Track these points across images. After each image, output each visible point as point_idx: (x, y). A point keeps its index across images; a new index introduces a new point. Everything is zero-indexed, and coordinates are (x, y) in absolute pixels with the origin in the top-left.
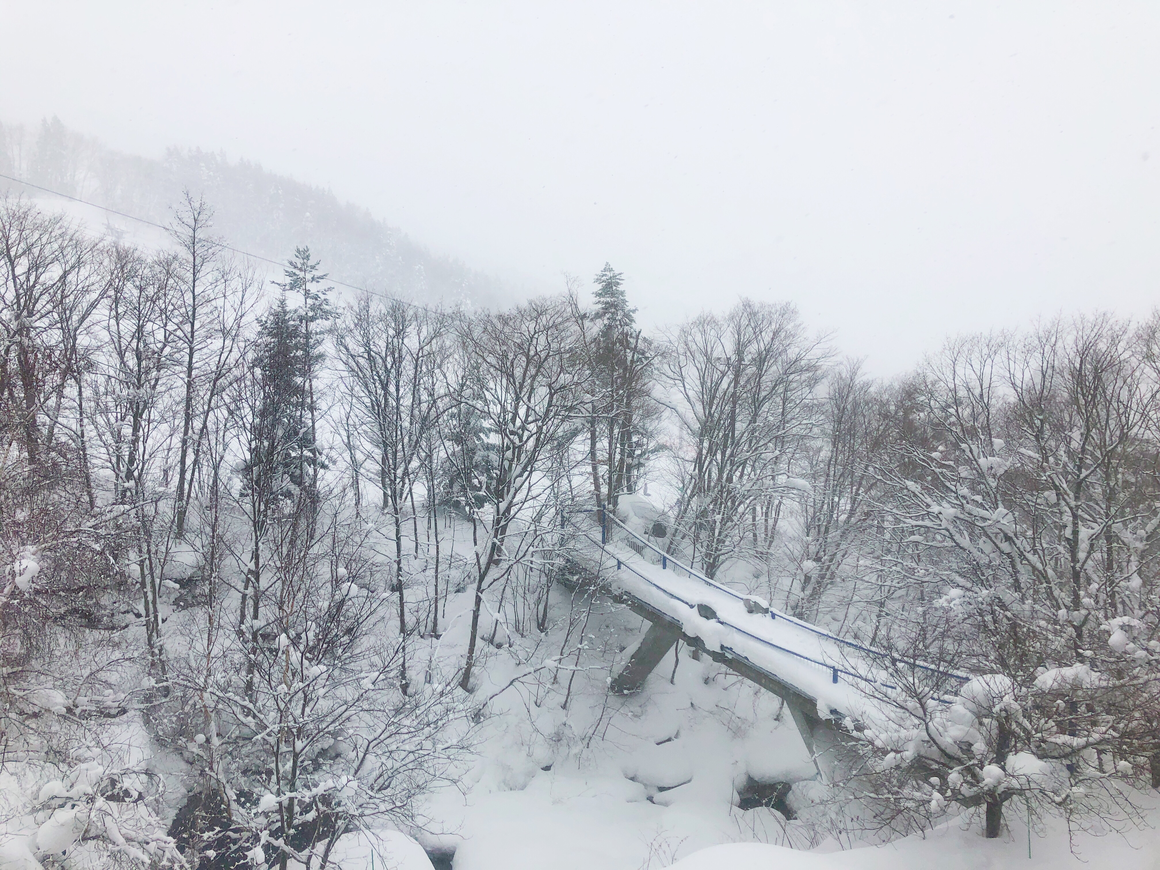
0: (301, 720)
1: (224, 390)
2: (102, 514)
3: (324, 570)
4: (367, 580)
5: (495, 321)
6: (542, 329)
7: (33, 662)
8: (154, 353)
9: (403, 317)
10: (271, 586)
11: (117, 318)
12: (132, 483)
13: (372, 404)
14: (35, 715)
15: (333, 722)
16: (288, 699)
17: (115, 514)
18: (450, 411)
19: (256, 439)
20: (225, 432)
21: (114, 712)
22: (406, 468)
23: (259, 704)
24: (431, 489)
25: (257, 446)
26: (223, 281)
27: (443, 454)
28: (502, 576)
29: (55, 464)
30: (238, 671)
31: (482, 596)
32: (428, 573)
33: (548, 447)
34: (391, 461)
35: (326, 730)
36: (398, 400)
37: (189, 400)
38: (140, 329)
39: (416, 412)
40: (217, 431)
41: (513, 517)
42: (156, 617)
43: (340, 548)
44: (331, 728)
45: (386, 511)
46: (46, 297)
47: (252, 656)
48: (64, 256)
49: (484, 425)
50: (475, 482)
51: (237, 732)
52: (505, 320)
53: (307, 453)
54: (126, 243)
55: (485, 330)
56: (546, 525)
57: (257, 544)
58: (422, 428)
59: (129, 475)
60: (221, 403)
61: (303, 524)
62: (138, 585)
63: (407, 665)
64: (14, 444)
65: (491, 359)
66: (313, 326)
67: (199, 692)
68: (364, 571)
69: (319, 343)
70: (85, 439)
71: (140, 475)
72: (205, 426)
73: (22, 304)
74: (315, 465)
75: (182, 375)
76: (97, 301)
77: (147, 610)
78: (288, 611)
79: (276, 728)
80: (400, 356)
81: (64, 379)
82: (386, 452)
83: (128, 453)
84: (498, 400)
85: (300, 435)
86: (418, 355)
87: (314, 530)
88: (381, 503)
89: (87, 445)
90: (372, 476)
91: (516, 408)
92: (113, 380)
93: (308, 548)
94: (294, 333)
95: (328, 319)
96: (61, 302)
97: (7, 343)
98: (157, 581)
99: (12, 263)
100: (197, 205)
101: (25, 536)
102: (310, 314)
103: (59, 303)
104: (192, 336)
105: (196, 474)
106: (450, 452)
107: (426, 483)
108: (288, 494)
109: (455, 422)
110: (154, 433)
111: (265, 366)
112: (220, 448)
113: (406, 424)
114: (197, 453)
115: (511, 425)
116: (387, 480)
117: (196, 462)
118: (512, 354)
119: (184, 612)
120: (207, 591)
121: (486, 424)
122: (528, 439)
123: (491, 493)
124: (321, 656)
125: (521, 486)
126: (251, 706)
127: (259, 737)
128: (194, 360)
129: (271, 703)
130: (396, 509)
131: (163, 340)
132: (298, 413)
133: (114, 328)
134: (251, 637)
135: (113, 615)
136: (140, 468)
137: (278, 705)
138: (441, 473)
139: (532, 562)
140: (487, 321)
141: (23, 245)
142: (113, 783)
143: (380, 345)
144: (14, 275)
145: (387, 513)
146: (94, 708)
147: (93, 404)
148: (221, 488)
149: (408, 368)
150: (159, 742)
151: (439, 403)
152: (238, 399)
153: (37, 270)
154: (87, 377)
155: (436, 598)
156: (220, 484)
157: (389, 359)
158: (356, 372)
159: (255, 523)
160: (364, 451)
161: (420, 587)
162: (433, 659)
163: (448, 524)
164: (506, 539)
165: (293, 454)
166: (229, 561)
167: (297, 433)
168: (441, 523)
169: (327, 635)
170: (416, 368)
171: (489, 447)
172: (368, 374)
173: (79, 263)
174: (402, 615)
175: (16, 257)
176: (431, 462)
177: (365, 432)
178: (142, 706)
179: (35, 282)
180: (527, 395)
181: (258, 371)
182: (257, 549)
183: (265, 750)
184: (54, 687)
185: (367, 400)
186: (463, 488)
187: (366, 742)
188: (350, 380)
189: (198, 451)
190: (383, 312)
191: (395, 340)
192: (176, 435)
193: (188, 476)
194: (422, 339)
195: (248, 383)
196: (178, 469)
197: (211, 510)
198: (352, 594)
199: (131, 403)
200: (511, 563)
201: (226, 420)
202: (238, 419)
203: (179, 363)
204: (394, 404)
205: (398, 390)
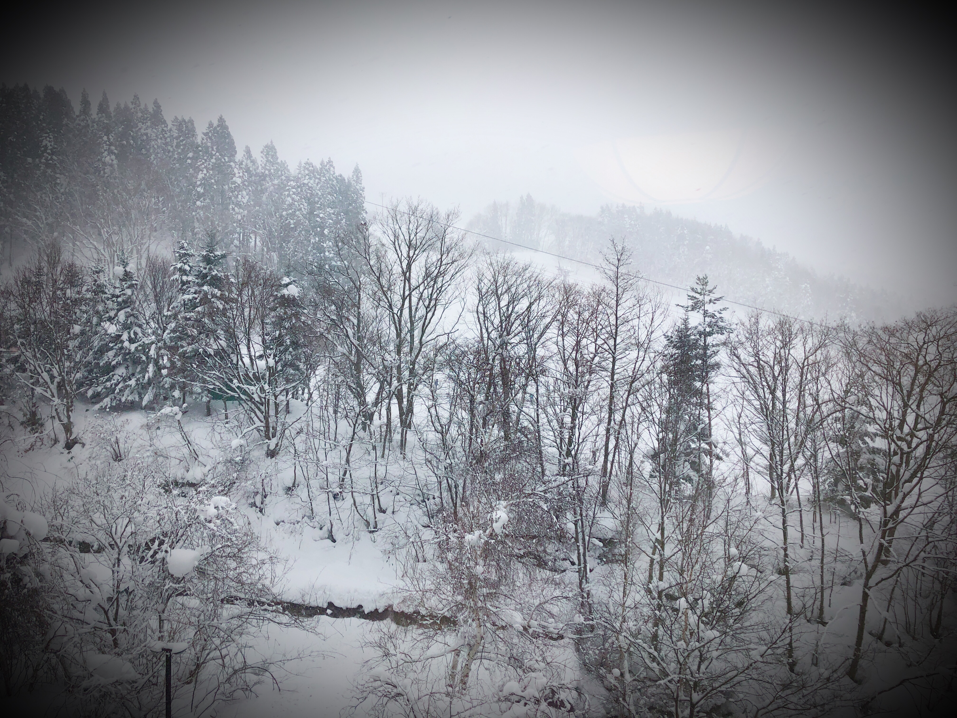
0: (697, 675)
1: (638, 391)
2: (549, 481)
3: (718, 547)
4: (756, 562)
5: (880, 332)
6: (932, 339)
7: (502, 588)
8: (587, 361)
9: (789, 330)
10: (674, 555)
11: (563, 335)
12: (570, 460)
13: (761, 407)
14: (503, 628)
15: (726, 683)
16: (686, 654)
17: (558, 483)
18: (834, 415)
19: (662, 431)
20: (639, 424)
21: (555, 636)
22: (792, 465)
23: (663, 653)
24: (815, 486)
25: (663, 437)
26: (638, 305)
27: (827, 455)
28: (891, 577)
29: (521, 442)
30: (646, 622)
31: (870, 593)
32: (813, 562)
33: (941, 455)
34: (778, 458)
35: (719, 689)
36: (784, 403)
37: (612, 397)
38: (578, 343)
39: (801, 415)
40: (632, 424)
41: (902, 521)
42: (585, 567)
43: (732, 530)
44: (723, 688)
45: (773, 502)
46: (518, 322)
47: (657, 612)
48: (530, 292)
49: (869, 430)
50: (861, 483)
51: (645, 674)
52: (891, 332)
53: (704, 445)
54: (571, 280)
55: (869, 342)
56: (939, 532)
57: (663, 518)
58: (807, 430)
59: (569, 454)
60: (635, 402)
61: (700, 505)
62: (573, 540)
63: (794, 645)
64: (496, 426)
65: (876, 368)
66: (709, 340)
67: (616, 634)
68: (754, 554)
69: (715, 353)
70: (539, 424)
71: (576, 454)
72: (623, 419)
73: (504, 327)
74: (711, 456)
75: (607, 379)
76: (550, 323)
77: (579, 560)
78: (688, 579)
79: (676, 677)
80: (787, 366)
81: (527, 379)
82: (773, 449)
83: (567, 437)
84: (884, 406)
85: (699, 430)
86: (803, 364)
87: (710, 511)
88: (769, 495)
89: (541, 428)
90: (761, 469)
91: (904, 414)
92: (559, 381)
93: (705, 527)
94: (695, 346)
95: (722, 334)
96: (527, 325)
97: (494, 354)
98: (587, 538)
99: (499, 300)
100: (619, 248)
101: (500, 493)
102: (708, 330)
103: (525, 326)
104: (615, 349)
105: (617, 456)
106: (834, 453)
107: (811, 479)
108: (689, 479)
109: (839, 426)
110: (587, 422)
111: (670, 373)
112: (635, 437)
113: (792, 425)
114: (617, 439)
115: (898, 432)
116: (775, 474)
117: (616, 447)
118: (899, 364)
119: (606, 566)
120: (623, 553)
121: (872, 428)
122: (917, 446)
123: (877, 494)
124: (714, 622)
125: (910, 491)
126: (656, 654)
127: (662, 682)
128: (616, 367)
129: (672, 654)
130: (782, 502)
131: (594, 351)
132: (697, 412)
133: (560, 343)
134: (656, 596)
135: (555, 560)
136: (576, 448)
137: (678, 658)
138: (826, 471)
139: (923, 568)
140: (872, 332)
141: (505, 287)
142: (553, 692)
143: (769, 355)
144: (499, 306)
145: (774, 504)
146: (541, 631)
147: (545, 398)
148: (635, 470)
149: (794, 375)
150: (586, 667)
151: (824, 408)
152: (649, 398)
153: (513, 303)
154: (542, 379)
155: (822, 587)
156: (634, 467)
157: (777, 368)
158: (748, 379)
159: (662, 501)
160: (753, 447)
161: (806, 575)
162: (819, 644)
163: (833, 520)
164: (894, 542)
165: (693, 446)
166: (640, 530)
167: (696, 429)
168: (826, 518)
169: (720, 605)
170: (802, 376)
171: (874, 451)
172: (758, 380)
173: (539, 297)
174: (789, 599)
175: (501, 295)
176: (816, 461)
177: (754, 430)
178: (575, 637)
179: (512, 312)
180: (916, 403)
181: (665, 377)
182: (663, 523)
183: (666, 694)
184: (516, 609)
185: (756, 403)
186: (848, 488)
187: (755, 709)
188: (741, 386)
189: (618, 438)
190: (771, 327)
191: (782, 351)
192: (602, 425)
193: (610, 458)
194: (807, 349)
195: (657, 386)
196: (603, 451)
197: (627, 486)
198: (742, 572)
199: (570, 399)
200: (900, 565)
201: (640, 414)
202: (648, 415)
203: (606, 370)
204: (781, 407)
205: (784, 395)
